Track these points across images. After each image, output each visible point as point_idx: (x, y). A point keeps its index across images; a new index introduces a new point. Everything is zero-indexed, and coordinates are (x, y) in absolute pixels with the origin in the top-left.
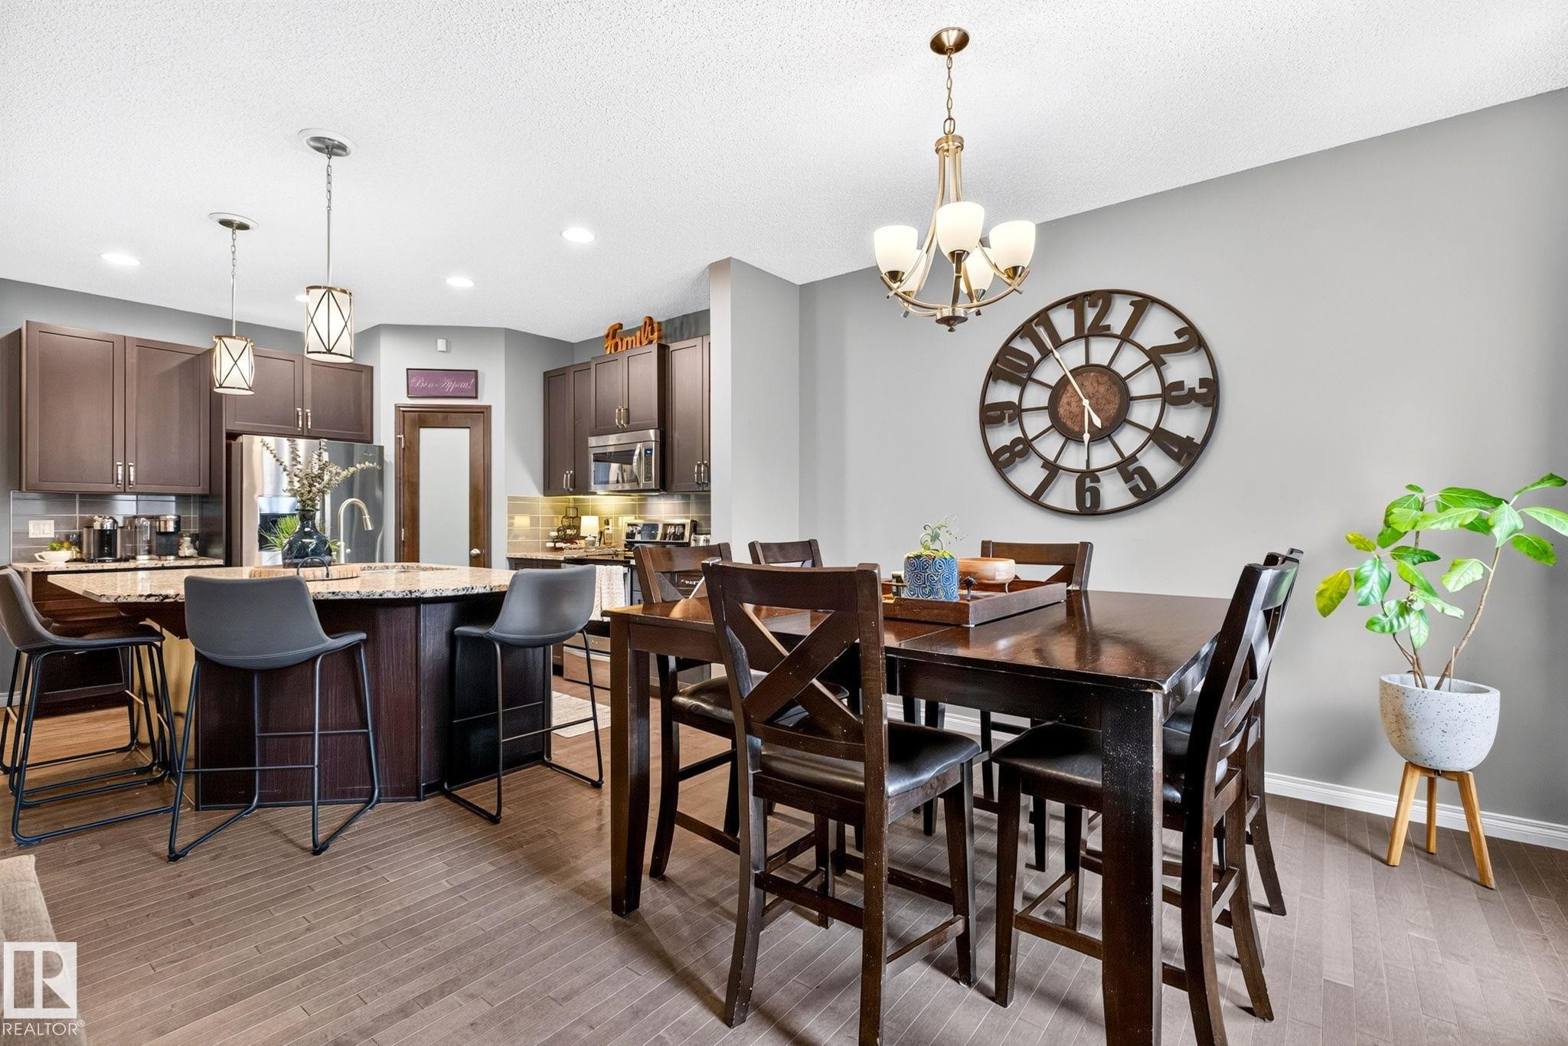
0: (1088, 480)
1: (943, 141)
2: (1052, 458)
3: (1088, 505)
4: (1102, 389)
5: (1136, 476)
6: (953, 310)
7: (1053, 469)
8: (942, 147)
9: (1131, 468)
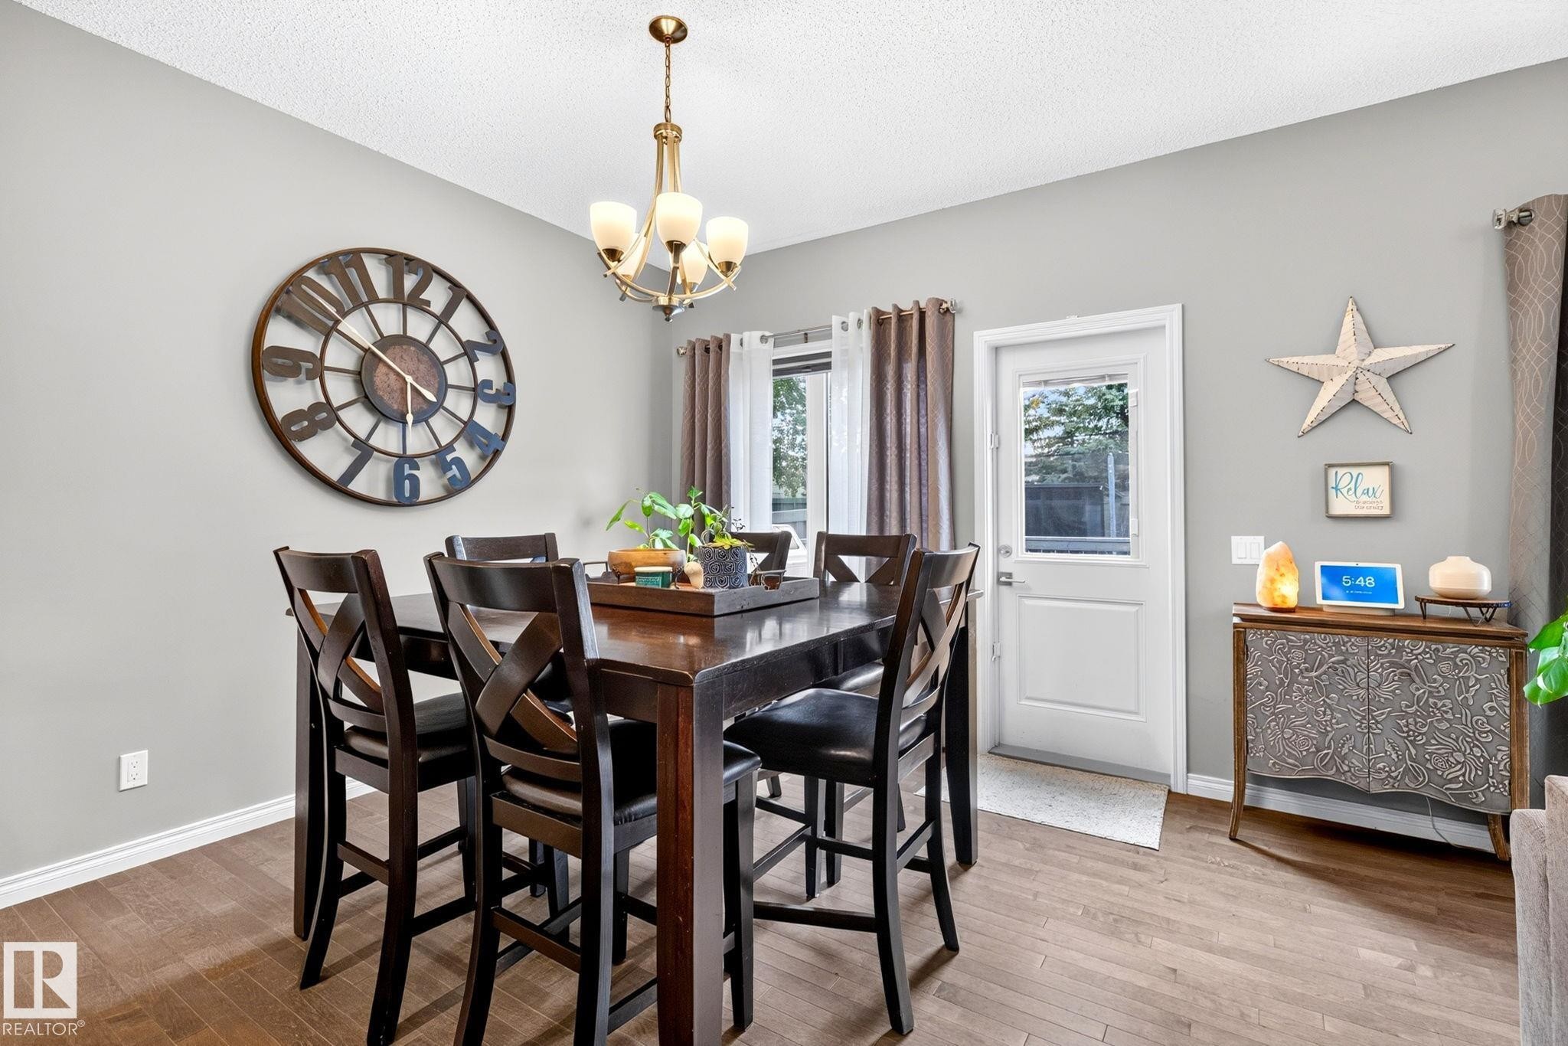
0: (407, 466)
1: (662, 127)
2: (363, 435)
3: (407, 494)
4: (422, 367)
5: (454, 467)
6: (670, 299)
7: (364, 450)
8: (662, 133)
9: (449, 458)
